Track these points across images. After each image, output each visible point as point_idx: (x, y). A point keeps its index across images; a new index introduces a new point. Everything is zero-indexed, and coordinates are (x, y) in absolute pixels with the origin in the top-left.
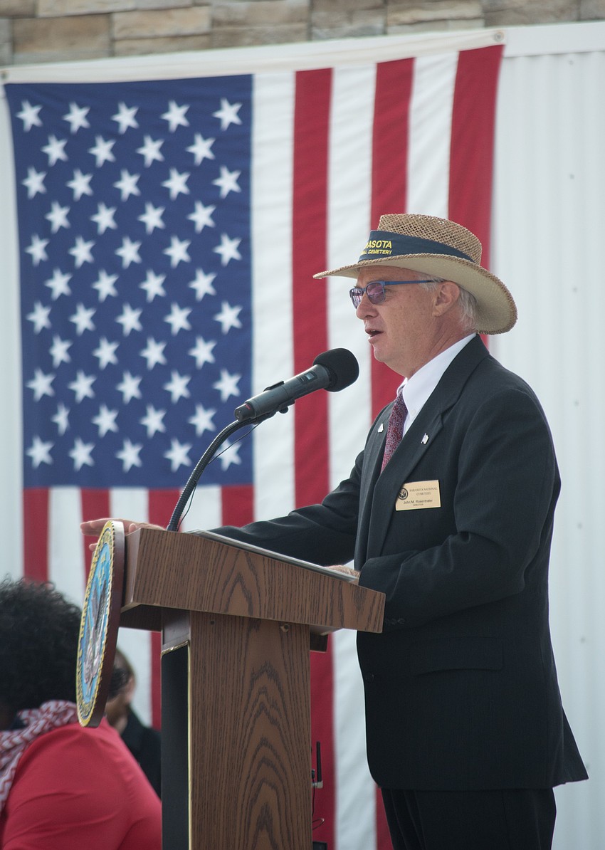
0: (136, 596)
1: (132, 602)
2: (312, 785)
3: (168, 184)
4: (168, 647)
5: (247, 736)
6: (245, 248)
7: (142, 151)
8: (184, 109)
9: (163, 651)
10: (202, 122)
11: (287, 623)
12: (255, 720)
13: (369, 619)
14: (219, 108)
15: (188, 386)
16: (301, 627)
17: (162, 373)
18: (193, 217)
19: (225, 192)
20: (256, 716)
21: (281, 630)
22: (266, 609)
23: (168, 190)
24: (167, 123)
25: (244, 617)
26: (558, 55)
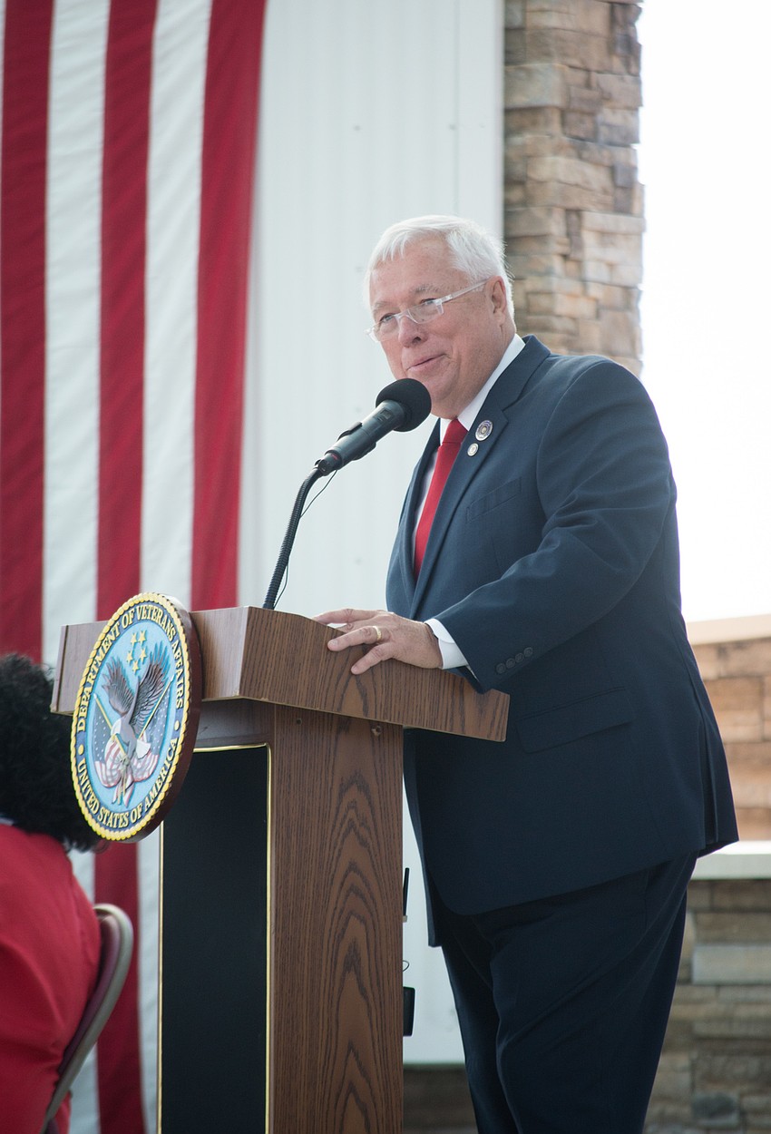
5: (334, 860)
12: (343, 841)
13: (492, 724)
20: (345, 836)
21: (371, 732)
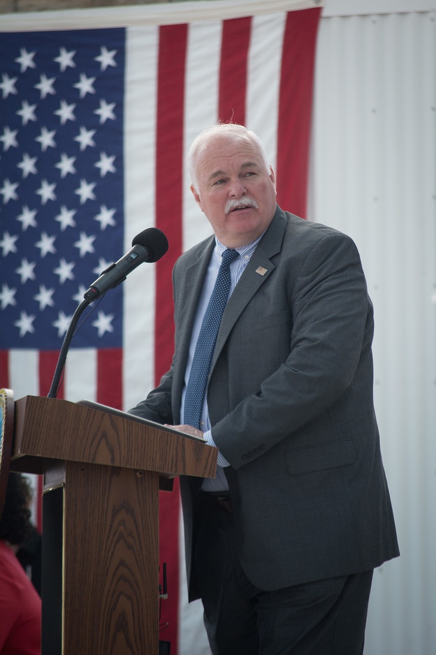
0: (23, 448)
1: (19, 453)
2: (159, 596)
3: (59, 113)
4: (49, 488)
5: (109, 559)
6: (119, 163)
7: (39, 86)
8: (71, 54)
9: (44, 491)
10: (86, 64)
11: (141, 470)
12: (115, 546)
13: (206, 467)
14: (99, 54)
15: (73, 271)
16: (152, 473)
17: (53, 260)
18: (79, 139)
19: (103, 119)
20: (117, 543)
21: (136, 476)
22: (125, 460)
23: (59, 117)
24: (58, 65)
25: (107, 466)
26: (364, 16)
